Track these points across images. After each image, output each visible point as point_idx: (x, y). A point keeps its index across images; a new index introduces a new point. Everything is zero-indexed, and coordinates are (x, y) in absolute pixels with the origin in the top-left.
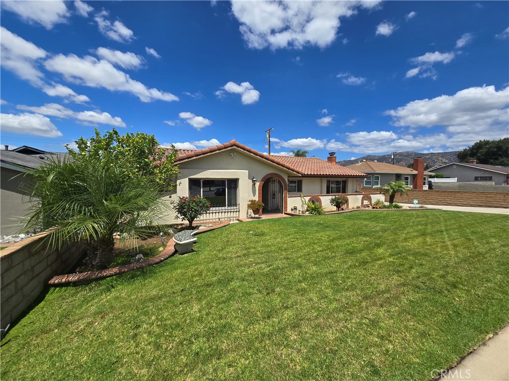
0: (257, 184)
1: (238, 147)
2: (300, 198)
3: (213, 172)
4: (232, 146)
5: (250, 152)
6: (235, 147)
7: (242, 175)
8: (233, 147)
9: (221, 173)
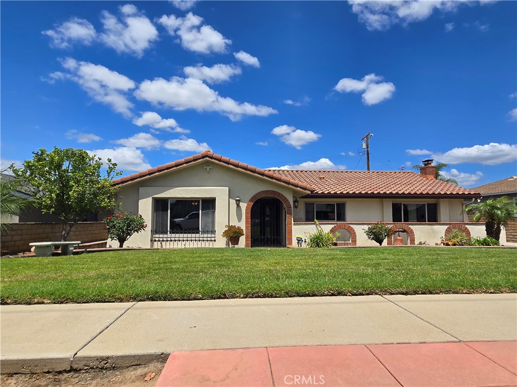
0: (244, 206)
1: (212, 158)
2: (314, 226)
3: (181, 190)
4: (203, 157)
5: (228, 163)
6: (207, 158)
7: (220, 193)
8: (205, 159)
9: (191, 190)
